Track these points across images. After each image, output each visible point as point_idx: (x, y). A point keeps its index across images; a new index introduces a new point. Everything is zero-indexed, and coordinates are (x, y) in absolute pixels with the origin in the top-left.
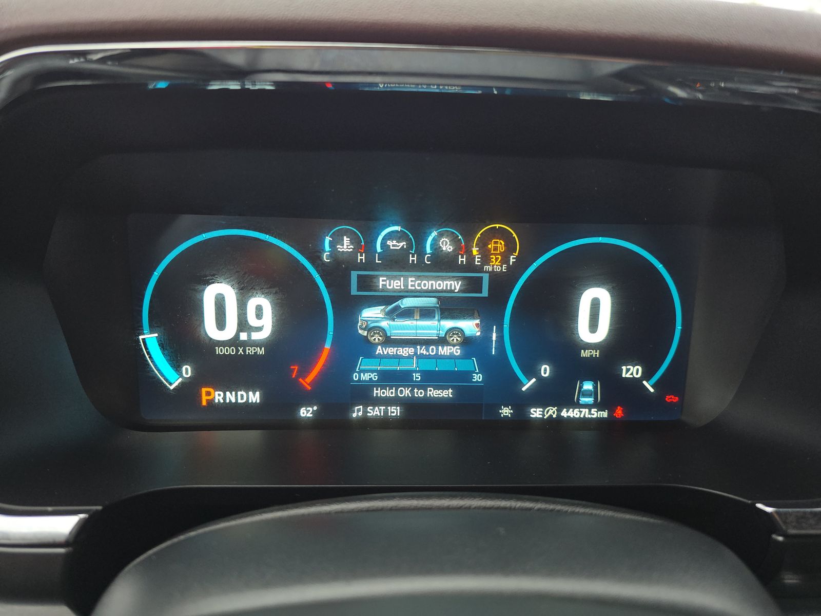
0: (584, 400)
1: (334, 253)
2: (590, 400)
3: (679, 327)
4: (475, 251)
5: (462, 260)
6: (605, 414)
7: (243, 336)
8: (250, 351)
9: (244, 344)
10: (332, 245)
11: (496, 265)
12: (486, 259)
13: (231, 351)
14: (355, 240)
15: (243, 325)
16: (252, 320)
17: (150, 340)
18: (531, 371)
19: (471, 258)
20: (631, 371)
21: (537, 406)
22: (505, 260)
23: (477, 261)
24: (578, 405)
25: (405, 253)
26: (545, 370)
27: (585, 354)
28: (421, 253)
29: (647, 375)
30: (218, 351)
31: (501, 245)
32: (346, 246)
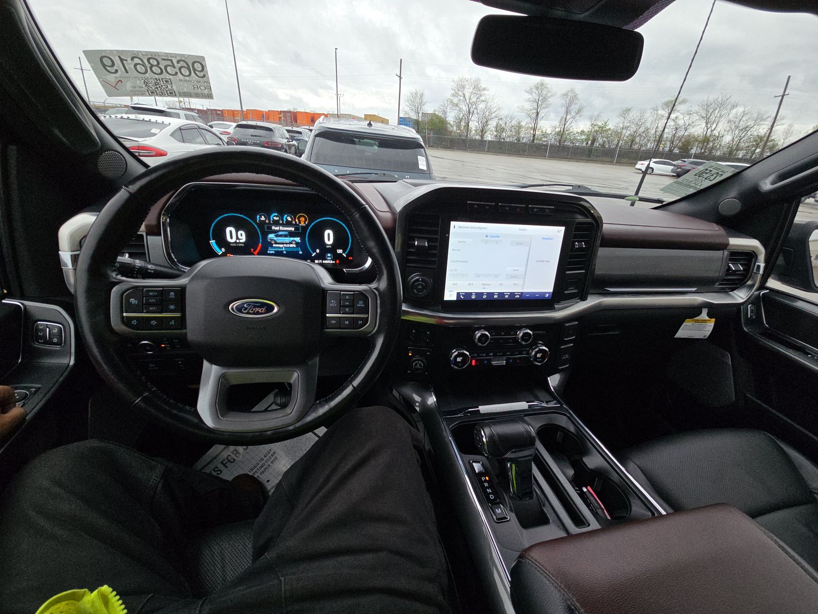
0: (328, 258)
1: (260, 220)
2: (330, 258)
3: (350, 240)
4: (297, 220)
5: (294, 222)
6: (334, 262)
7: (238, 241)
8: (240, 245)
9: (238, 243)
10: (259, 218)
11: (302, 224)
12: (300, 223)
13: (235, 245)
14: (265, 217)
15: (237, 238)
16: (240, 237)
17: (213, 242)
18: (314, 251)
19: (296, 222)
20: (340, 251)
21: (316, 260)
22: (305, 223)
23: (298, 223)
24: (327, 260)
25: (278, 221)
26: (318, 251)
27: (327, 247)
28: (283, 221)
29: (344, 252)
30: (231, 245)
31: (303, 219)
32: (263, 218)
